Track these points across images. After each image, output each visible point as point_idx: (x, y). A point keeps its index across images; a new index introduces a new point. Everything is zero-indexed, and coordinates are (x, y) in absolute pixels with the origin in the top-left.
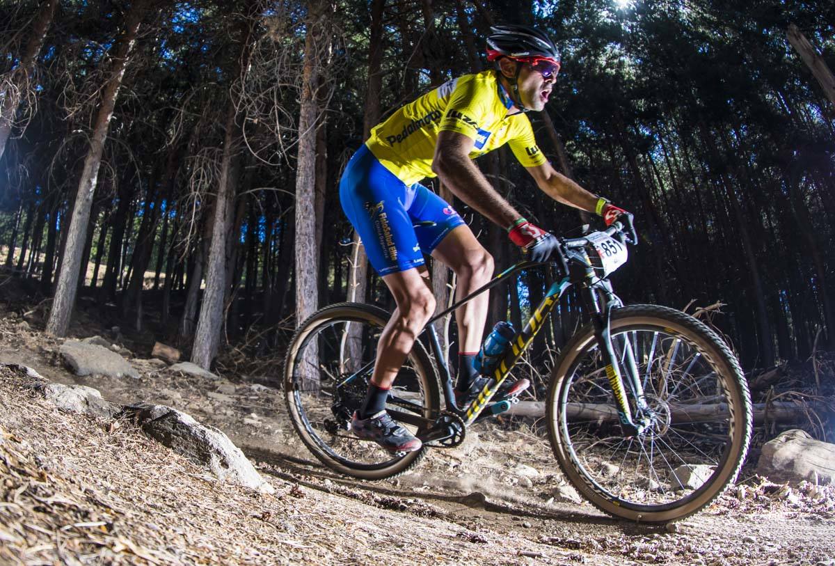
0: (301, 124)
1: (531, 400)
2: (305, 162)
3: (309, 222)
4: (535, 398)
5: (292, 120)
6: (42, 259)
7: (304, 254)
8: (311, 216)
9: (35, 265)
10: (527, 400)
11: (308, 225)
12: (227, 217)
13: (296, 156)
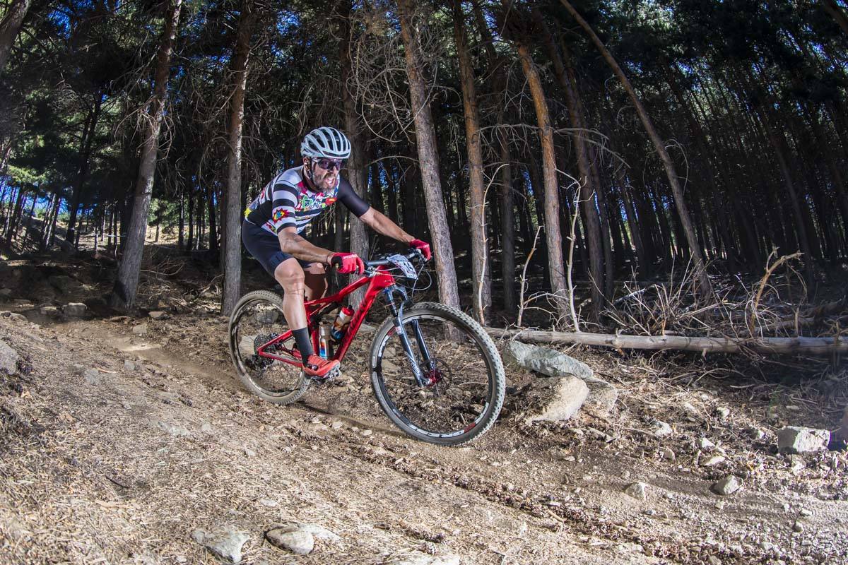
0: (413, 102)
1: (647, 335)
2: (424, 136)
3: (436, 189)
4: (649, 333)
5: (405, 101)
6: (207, 231)
7: (436, 217)
8: (437, 183)
9: (202, 237)
10: (642, 335)
11: (435, 191)
12: (360, 186)
13: (414, 130)
